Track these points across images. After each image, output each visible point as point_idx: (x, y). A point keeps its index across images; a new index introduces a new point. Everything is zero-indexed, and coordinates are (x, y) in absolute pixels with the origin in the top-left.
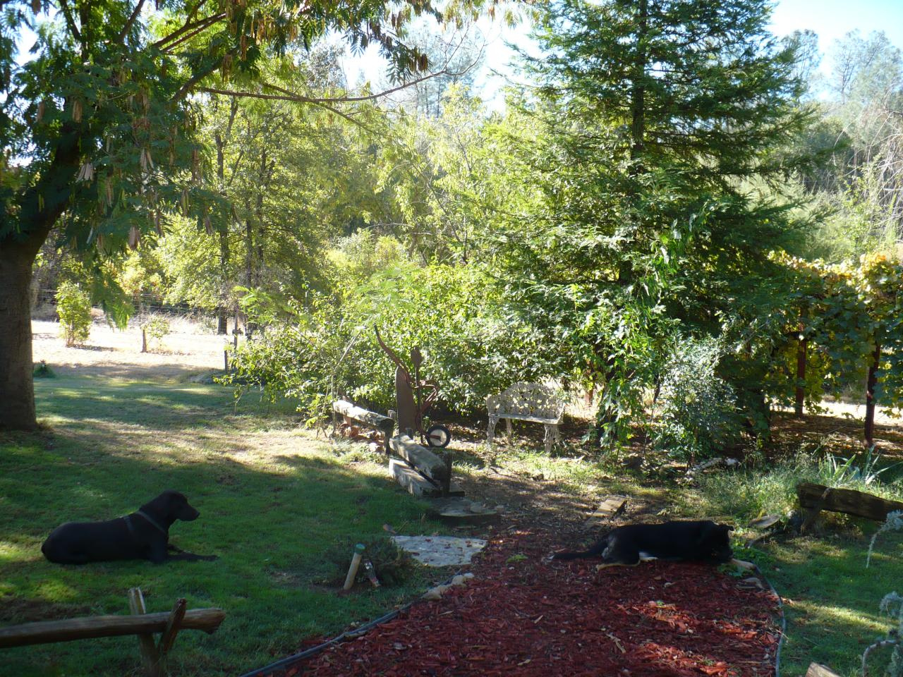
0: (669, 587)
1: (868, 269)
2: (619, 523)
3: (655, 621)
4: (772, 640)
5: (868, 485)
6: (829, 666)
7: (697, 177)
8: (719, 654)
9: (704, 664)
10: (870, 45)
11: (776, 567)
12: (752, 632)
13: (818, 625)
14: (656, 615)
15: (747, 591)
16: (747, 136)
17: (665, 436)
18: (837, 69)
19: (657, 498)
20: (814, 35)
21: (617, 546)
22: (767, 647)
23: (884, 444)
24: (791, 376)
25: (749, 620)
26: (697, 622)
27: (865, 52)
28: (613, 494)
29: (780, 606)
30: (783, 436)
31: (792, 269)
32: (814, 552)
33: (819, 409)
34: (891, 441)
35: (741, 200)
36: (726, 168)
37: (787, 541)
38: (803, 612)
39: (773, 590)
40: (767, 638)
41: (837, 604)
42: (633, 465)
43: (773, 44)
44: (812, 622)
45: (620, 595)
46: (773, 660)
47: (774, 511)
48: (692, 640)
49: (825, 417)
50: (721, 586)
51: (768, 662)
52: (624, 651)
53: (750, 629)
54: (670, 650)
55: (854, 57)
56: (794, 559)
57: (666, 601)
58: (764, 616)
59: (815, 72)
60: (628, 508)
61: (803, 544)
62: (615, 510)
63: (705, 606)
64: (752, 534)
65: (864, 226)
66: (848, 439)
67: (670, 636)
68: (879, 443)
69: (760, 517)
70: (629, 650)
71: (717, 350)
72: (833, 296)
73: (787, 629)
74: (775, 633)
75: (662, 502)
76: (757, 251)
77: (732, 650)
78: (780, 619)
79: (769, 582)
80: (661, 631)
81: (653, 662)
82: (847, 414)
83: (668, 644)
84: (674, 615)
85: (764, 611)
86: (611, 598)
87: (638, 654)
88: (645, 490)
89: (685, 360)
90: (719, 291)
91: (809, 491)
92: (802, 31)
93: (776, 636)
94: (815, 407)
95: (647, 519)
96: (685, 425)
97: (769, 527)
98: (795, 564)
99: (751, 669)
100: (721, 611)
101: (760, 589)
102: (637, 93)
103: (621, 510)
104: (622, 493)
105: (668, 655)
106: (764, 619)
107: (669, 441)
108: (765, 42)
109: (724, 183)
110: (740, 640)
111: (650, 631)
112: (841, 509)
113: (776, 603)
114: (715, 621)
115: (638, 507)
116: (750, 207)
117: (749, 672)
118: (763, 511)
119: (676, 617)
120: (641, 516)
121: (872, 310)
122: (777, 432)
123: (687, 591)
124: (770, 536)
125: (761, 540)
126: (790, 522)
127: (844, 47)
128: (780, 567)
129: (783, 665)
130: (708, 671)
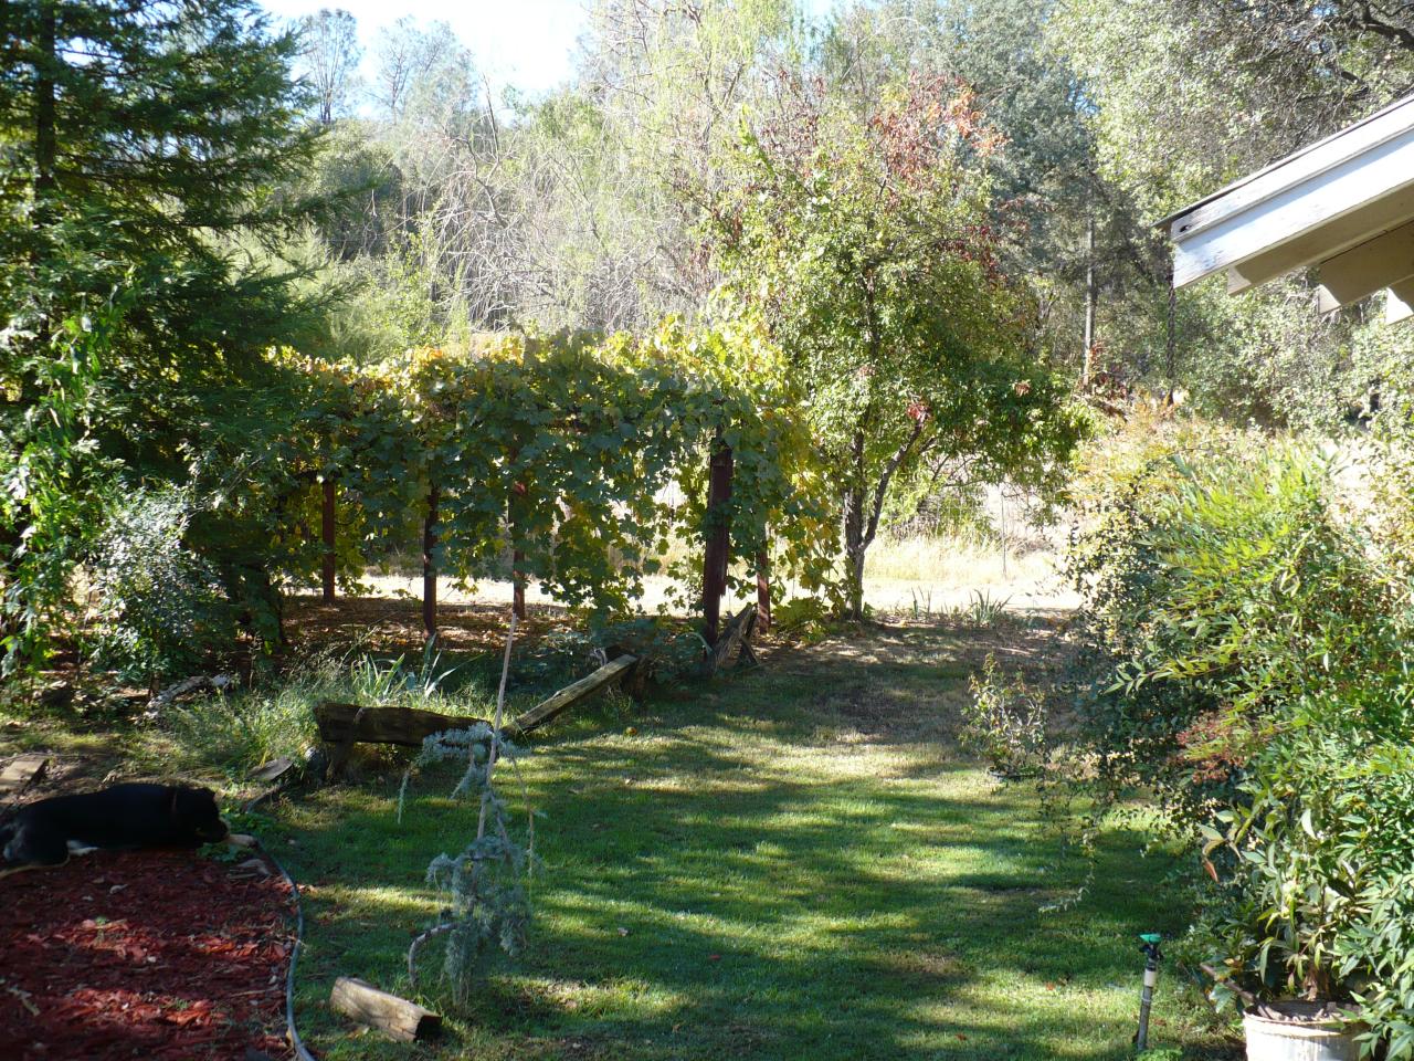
0: (119, 893)
1: (417, 370)
2: (31, 797)
3: (93, 952)
4: (281, 953)
5: (427, 699)
6: (366, 979)
7: (148, 230)
8: (198, 989)
9: (173, 1010)
10: (430, 38)
11: (290, 837)
12: (251, 946)
13: (350, 919)
14: (94, 943)
15: (244, 881)
16: (228, 166)
17: (107, 651)
18: (385, 72)
19: (100, 751)
20: (350, 18)
21: (28, 837)
22: (275, 964)
23: (455, 633)
24: (313, 539)
25: (248, 927)
26: (163, 943)
27: (423, 51)
28: (25, 751)
29: (294, 898)
30: (305, 633)
31: (305, 374)
32: (347, 808)
33: (359, 588)
34: (465, 627)
35: (218, 267)
36: (195, 217)
37: (307, 796)
38: (329, 903)
39: (284, 875)
40: (273, 950)
41: (380, 881)
42: (57, 702)
43: (264, 24)
44: (344, 915)
45: (32, 918)
46: (283, 983)
47: (283, 751)
48: (153, 973)
49: (369, 599)
50: (201, 879)
51: (276, 987)
52: (36, 1012)
53: (246, 942)
54: (116, 997)
55: (408, 55)
56: (317, 822)
57: (111, 916)
58: (269, 917)
59: (352, 74)
60: (52, 771)
61: (331, 797)
62: (29, 778)
63: (176, 916)
64: (252, 792)
65: (421, 307)
66: (403, 631)
67: (117, 974)
68: (448, 633)
69: (263, 764)
70: (46, 1008)
71: (181, 506)
72: (366, 413)
73: (304, 933)
74: (285, 942)
75: (110, 756)
76: (245, 347)
77: (220, 978)
78: (294, 920)
79: (277, 862)
80: (102, 967)
81: (87, 1021)
82: (401, 592)
83: (113, 988)
84: (125, 937)
85: (270, 910)
86: (17, 926)
87: (62, 1013)
88: (80, 740)
89: (132, 525)
90: (184, 411)
91: (333, 716)
92: (333, 11)
93: (288, 945)
94: (354, 585)
95: (83, 787)
96: (139, 629)
97: (278, 777)
98: (319, 831)
99: (249, 1005)
100: (202, 919)
101: (264, 877)
102: (43, 88)
103: (40, 775)
104: (40, 748)
105: (114, 1006)
106: (270, 922)
107: (115, 657)
108: (252, 20)
109: (192, 242)
110: (232, 962)
111: (85, 969)
112: (384, 738)
113: (288, 894)
114: (192, 937)
115: (67, 768)
116: (233, 278)
117: (245, 1008)
118: (267, 754)
119: (128, 940)
120: (72, 782)
121: (423, 433)
122: (295, 629)
123: (147, 896)
124: (279, 791)
125: (266, 798)
126: (310, 765)
127: (394, 40)
128: (295, 838)
129: (297, 989)
130: (180, 1020)
